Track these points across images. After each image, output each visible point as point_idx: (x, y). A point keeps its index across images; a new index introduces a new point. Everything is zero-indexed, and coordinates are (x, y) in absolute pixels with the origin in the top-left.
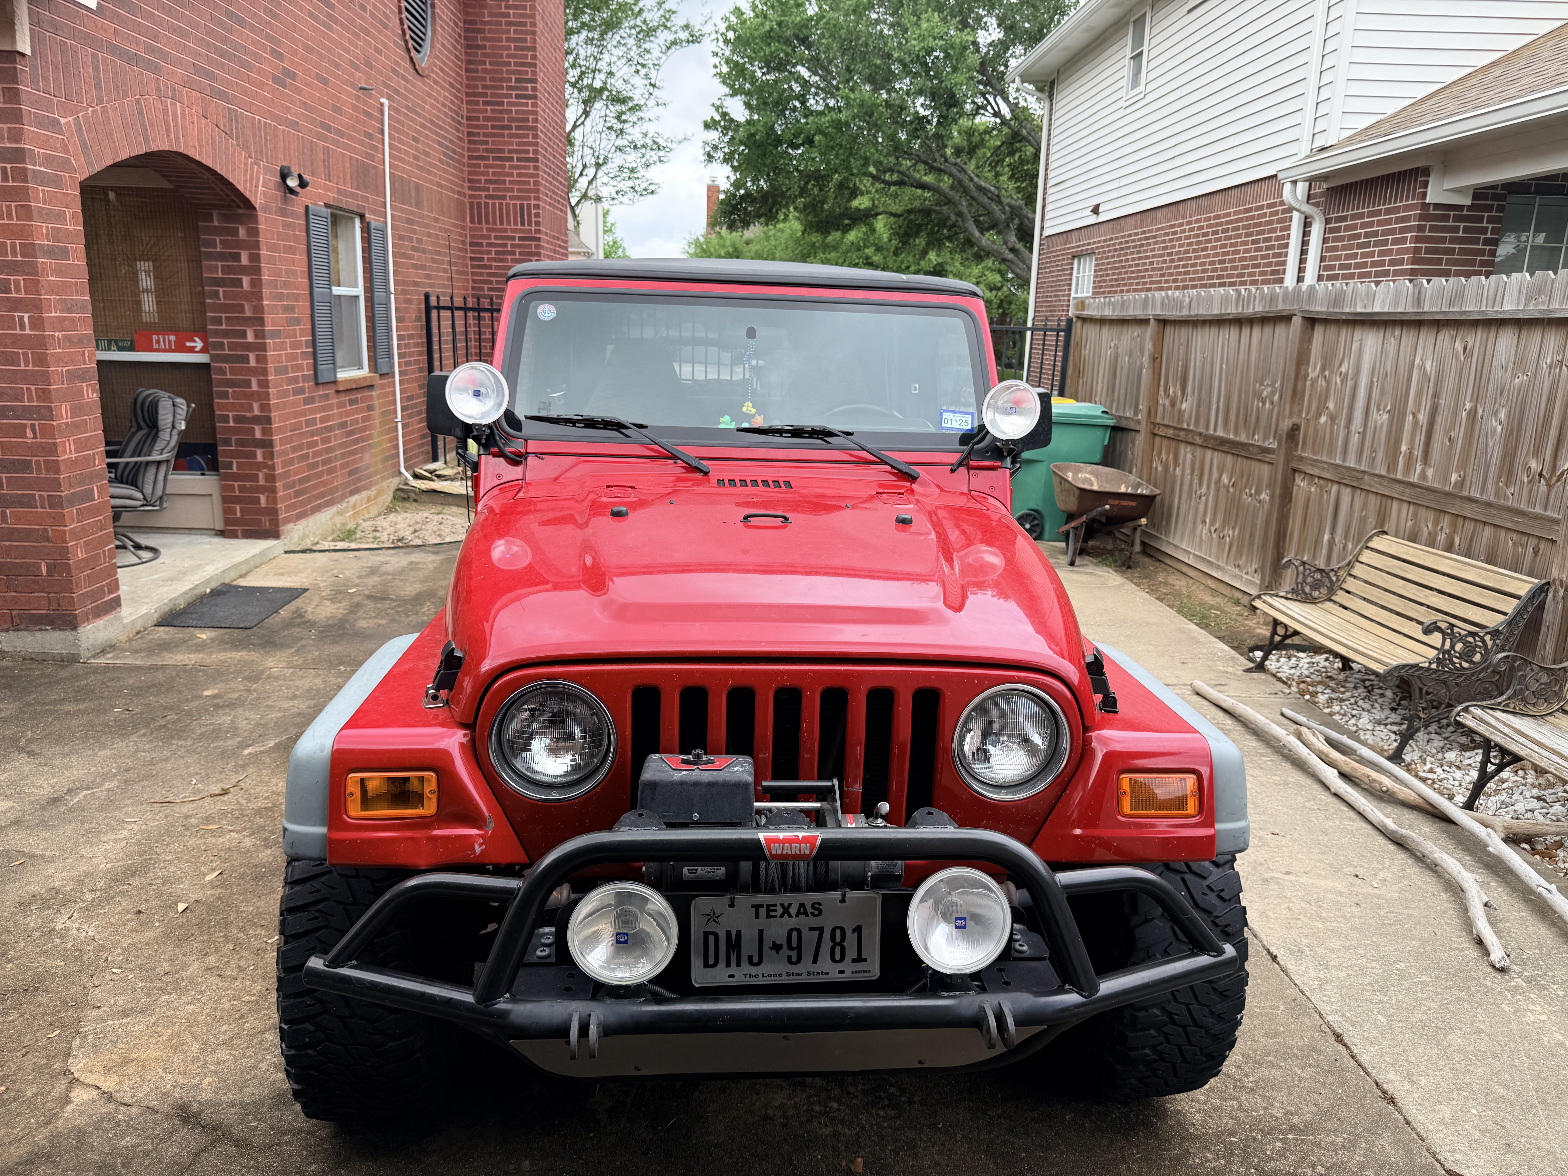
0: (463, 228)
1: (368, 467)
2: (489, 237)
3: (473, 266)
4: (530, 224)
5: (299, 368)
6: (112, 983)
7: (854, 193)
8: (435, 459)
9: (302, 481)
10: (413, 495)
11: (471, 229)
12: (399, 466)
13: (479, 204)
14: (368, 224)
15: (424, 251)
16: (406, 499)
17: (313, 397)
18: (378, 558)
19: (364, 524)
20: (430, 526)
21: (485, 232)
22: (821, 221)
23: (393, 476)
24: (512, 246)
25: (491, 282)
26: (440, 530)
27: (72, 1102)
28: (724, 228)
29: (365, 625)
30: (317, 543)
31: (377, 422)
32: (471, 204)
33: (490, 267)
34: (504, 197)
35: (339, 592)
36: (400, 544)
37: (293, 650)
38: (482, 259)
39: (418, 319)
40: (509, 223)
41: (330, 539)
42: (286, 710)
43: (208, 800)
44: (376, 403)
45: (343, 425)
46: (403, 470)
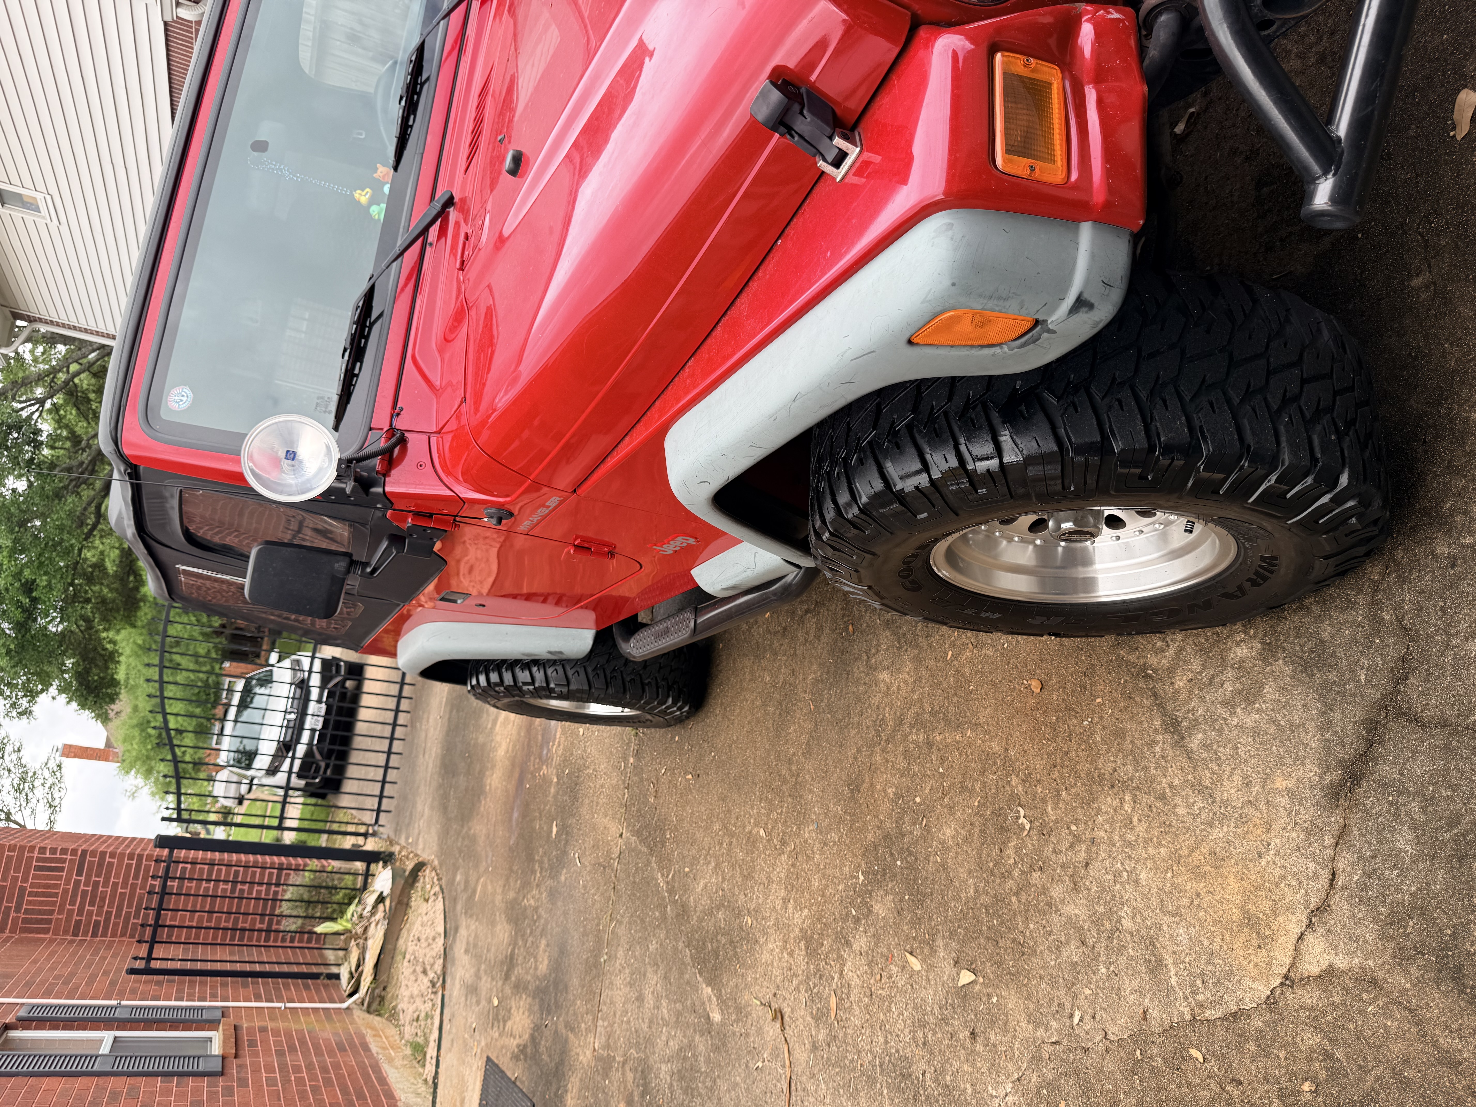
0: (51, 941)
1: (336, 1034)
2: (70, 912)
3: (104, 935)
4: (64, 861)
5: (197, 1091)
6: (1100, 1014)
7: (99, 566)
8: (337, 977)
9: (345, 1091)
10: (377, 991)
11: (56, 933)
12: (339, 1009)
13: (25, 920)
14: (20, 1019)
15: (72, 974)
16: (382, 999)
17: (239, 1079)
18: (455, 993)
19: (407, 1036)
20: (420, 953)
21: (63, 917)
22: (126, 603)
23: (352, 1014)
24: (86, 884)
25: (128, 914)
26: (427, 939)
27: (1331, 965)
28: (112, 706)
29: (546, 962)
30: (426, 1080)
31: (281, 1025)
32: (24, 930)
33: (109, 913)
34: (22, 889)
35: (496, 1018)
36: (439, 984)
37: (571, 1036)
38: (97, 923)
39: (159, 983)
40: (57, 886)
41: (421, 1070)
42: (658, 999)
43: (789, 1032)
44: (257, 1024)
45: (280, 1054)
46: (345, 1005)
